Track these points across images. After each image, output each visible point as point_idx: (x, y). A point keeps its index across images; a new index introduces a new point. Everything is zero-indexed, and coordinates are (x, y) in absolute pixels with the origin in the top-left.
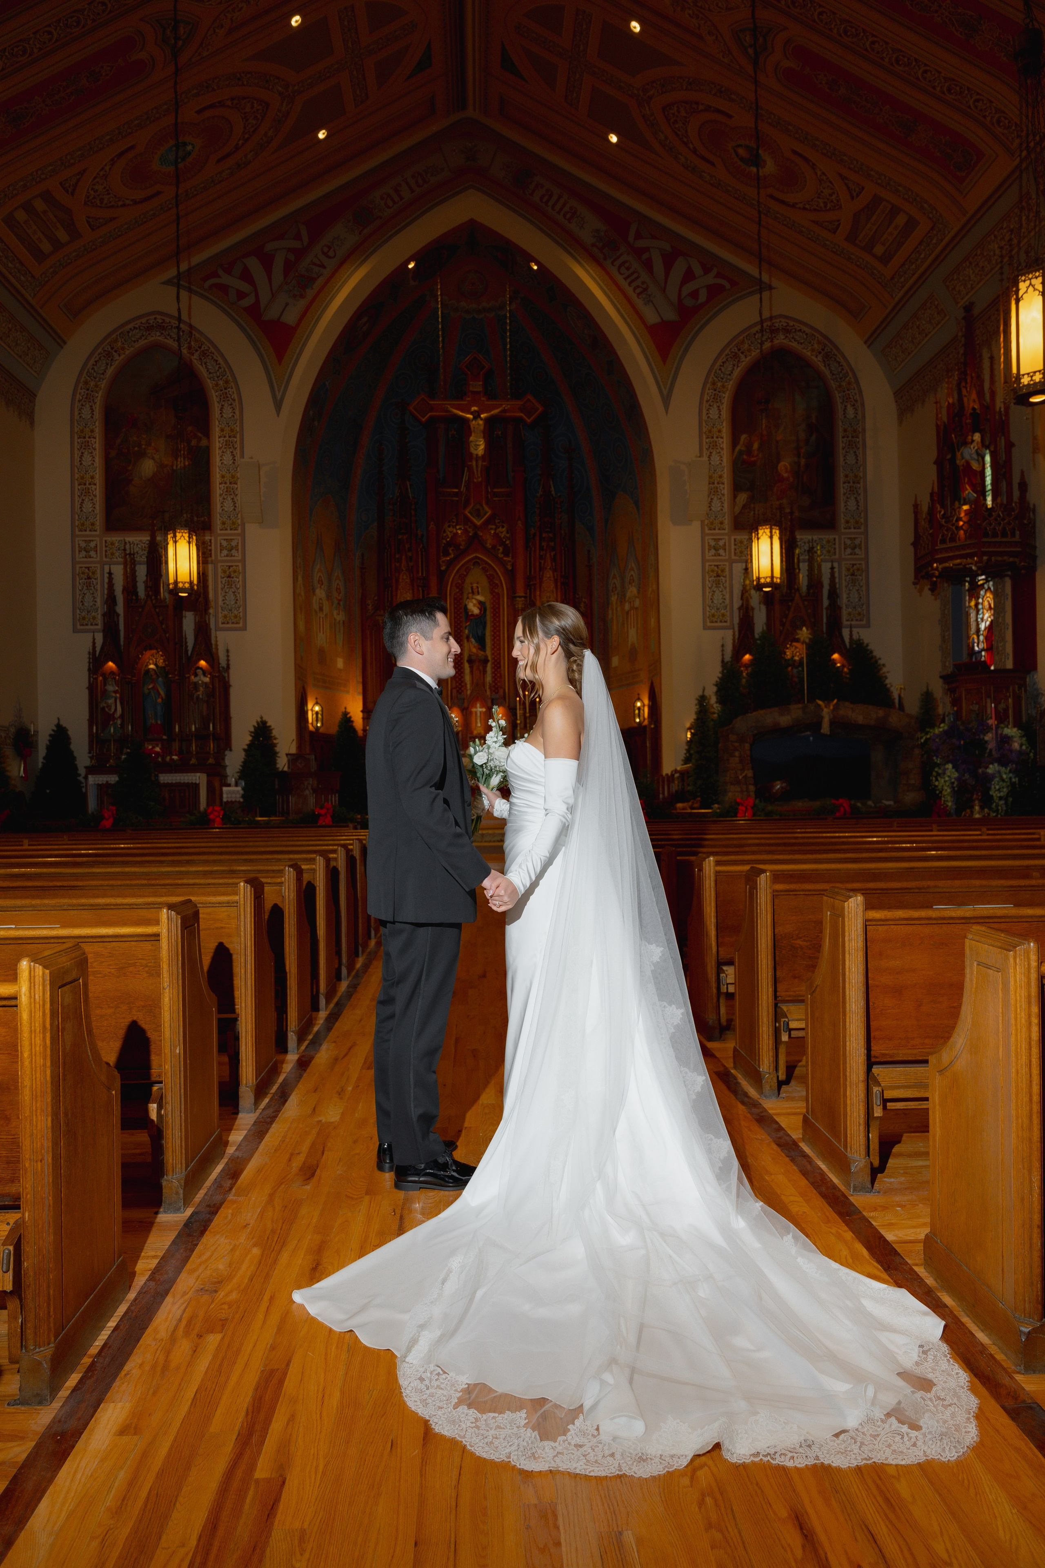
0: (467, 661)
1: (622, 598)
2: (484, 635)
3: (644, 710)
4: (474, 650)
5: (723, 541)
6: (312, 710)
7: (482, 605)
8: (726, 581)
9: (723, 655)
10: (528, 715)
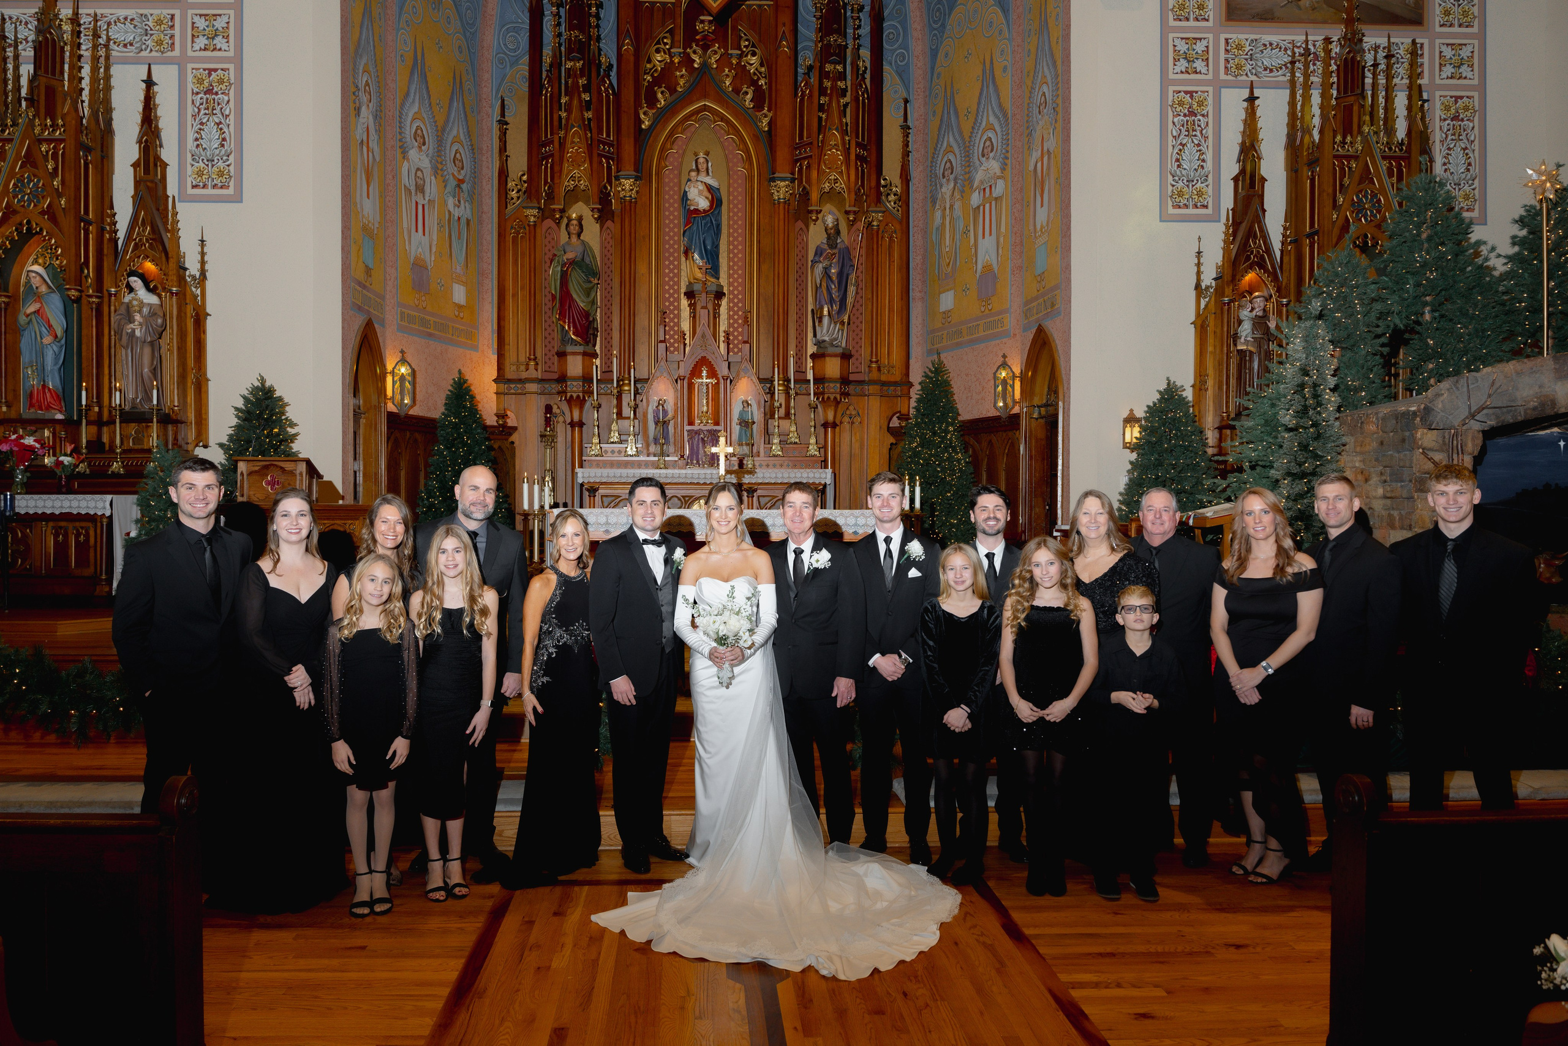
0: (685, 294)
1: (965, 185)
2: (717, 247)
3: (1013, 387)
4: (699, 275)
5: (1204, 43)
6: (393, 373)
7: (713, 192)
8: (1207, 125)
9: (1199, 273)
10: (792, 392)
